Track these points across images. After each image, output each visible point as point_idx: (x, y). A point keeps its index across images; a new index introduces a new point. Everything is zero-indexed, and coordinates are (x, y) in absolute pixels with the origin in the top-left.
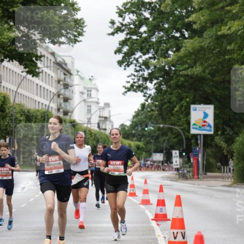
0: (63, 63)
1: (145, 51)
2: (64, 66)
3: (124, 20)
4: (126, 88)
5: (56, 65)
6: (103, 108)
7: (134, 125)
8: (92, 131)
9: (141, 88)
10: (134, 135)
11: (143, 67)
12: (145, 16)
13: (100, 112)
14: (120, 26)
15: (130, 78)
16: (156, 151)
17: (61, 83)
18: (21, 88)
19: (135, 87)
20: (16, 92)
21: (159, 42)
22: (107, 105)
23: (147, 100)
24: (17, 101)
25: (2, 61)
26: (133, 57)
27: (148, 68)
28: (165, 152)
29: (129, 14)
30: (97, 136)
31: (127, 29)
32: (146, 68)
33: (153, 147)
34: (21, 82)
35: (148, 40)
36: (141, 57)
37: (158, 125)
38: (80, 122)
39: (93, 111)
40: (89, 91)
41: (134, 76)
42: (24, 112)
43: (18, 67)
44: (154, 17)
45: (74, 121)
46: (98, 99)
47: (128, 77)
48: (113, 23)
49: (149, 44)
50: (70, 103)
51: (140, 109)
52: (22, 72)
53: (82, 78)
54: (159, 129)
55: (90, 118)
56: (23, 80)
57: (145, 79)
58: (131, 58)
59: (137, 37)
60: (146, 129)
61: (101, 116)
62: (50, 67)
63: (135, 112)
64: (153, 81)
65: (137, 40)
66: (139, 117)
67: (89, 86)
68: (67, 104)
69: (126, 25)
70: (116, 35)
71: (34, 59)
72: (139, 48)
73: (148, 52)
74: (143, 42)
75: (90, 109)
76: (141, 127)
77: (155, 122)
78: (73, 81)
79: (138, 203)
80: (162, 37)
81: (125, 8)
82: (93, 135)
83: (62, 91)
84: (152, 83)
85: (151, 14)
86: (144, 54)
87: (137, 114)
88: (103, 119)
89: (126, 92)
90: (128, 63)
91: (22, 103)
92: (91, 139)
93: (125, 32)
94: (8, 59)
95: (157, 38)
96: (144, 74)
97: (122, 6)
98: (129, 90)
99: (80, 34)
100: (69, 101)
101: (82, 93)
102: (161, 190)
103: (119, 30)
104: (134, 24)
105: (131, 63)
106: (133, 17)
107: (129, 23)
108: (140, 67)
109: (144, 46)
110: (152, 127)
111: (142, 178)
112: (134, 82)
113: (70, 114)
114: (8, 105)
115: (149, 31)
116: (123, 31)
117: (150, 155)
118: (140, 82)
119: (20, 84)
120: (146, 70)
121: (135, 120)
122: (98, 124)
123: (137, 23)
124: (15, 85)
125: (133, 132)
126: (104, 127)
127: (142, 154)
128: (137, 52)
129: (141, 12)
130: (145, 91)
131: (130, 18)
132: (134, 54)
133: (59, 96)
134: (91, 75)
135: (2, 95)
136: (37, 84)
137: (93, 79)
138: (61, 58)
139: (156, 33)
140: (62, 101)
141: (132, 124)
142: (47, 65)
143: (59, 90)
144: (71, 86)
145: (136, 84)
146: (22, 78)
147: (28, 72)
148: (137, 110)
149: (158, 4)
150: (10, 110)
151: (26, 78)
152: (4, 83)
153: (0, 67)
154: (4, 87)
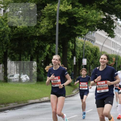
18: (105, 44)
20: (102, 46)
24: (103, 50)
25: (96, 30)
34: (105, 41)
43: (104, 33)
52: (106, 35)
56: (106, 40)
62: (120, 33)
71: (112, 29)
91: (105, 51)
94: (99, 29)
114: (99, 52)
119: (104, 42)
124: (102, 42)
135: (96, 48)
136: (113, 42)
142: (118, 32)
146: (106, 39)
147: (109, 36)
150: (99, 55)
151: (108, 39)
152: (96, 42)
153: (95, 33)
154: (96, 43)
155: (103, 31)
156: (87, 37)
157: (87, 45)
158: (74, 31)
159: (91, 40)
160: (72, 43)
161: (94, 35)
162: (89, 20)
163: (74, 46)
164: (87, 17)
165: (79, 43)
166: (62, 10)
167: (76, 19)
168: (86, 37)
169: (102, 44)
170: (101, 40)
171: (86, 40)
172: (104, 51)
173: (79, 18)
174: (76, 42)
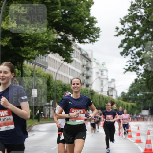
0: (85, 55)
1: (137, 45)
2: (87, 56)
3: (124, 27)
4: (125, 69)
5: (81, 56)
6: (111, 82)
7: (130, 92)
8: (104, 97)
9: (135, 69)
10: (130, 99)
11: (136, 56)
12: (137, 24)
13: (109, 84)
14: (122, 30)
15: (128, 63)
16: (144, 109)
17: (85, 67)
18: (60, 71)
19: (131, 69)
20: (57, 73)
21: (147, 40)
22: (113, 80)
23: (138, 77)
24: (57, 79)
25: (48, 53)
26: (130, 49)
27: (139, 57)
28: (149, 109)
29: (128, 22)
30: (107, 99)
31: (126, 32)
32: (138, 56)
33: (142, 107)
35: (140, 39)
36: (135, 49)
37: (146, 93)
38: (96, 91)
39: (104, 84)
40: (102, 71)
41: (131, 61)
42: (62, 86)
43: (58, 58)
44: (143, 25)
45: (93, 91)
46: (108, 77)
47: (127, 62)
48: (117, 28)
49: (140, 41)
50: (90, 79)
51: (134, 82)
52: (61, 60)
53: (98, 64)
54: (146, 95)
55: (103, 89)
56: (61, 66)
57: (138, 64)
58: (129, 50)
59: (133, 37)
60: (138, 95)
61: (110, 87)
62: (78, 57)
63: (131, 84)
64: (142, 64)
65: (132, 39)
66: (134, 87)
67: (102, 68)
68: (88, 80)
69: (125, 30)
70: (119, 36)
71: (69, 52)
72: (134, 44)
73: (139, 46)
74: (136, 40)
75: (103, 83)
76: (135, 93)
77: (143, 91)
78: (92, 65)
79: (134, 142)
80: (149, 37)
81: (125, 19)
82: (104, 99)
83: (85, 72)
84: (142, 66)
85: (141, 22)
86: (137, 48)
87: (132, 86)
88: (111, 89)
89: (125, 72)
90: (127, 54)
92: (103, 101)
93: (125, 34)
95: (145, 38)
96: (136, 60)
97: (124, 18)
98: (127, 70)
99: (97, 37)
100: (90, 78)
101: (98, 73)
102: (149, 133)
103: (121, 33)
104: (131, 29)
105: (129, 54)
106: (130, 25)
107: (128, 28)
108: (134, 56)
109: (137, 43)
110: (142, 93)
111: (136, 126)
112: (131, 66)
113: (90, 86)
114: (52, 81)
115: (140, 33)
116: (124, 33)
117: (140, 111)
118: (135, 66)
119: (59, 68)
120: (138, 58)
121: (131, 89)
122: (108, 92)
123: (133, 28)
124: (56, 69)
125: (130, 97)
126: (111, 94)
127: (135, 111)
128: (133, 46)
129: (135, 21)
130: (137, 71)
131: (128, 25)
132: (130, 48)
133: (83, 75)
134: (103, 62)
135: (48, 75)
136: (70, 68)
137: (104, 64)
138: (85, 52)
139: (145, 35)
140: (85, 78)
141: (129, 92)
142: (76, 55)
143: (83, 71)
144: (91, 69)
145: (132, 67)
146: (61, 64)
147: (65, 61)
148: (132, 83)
149: (146, 16)
150: (53, 84)
151: (63, 65)
152: (49, 68)
153: (47, 57)
154: (49, 70)
155: (57, 54)
156: (37, 62)
157: (37, 72)
158: (20, 54)
159: (43, 65)
160: (19, 69)
161: (46, 59)
162: (39, 39)
163: (20, 73)
164: (36, 36)
165: (27, 70)
166: (4, 28)
167: (22, 40)
168: (35, 62)
169: (56, 71)
170: (55, 66)
171: (37, 66)
172: (59, 80)
173: (26, 38)
174: (23, 68)
